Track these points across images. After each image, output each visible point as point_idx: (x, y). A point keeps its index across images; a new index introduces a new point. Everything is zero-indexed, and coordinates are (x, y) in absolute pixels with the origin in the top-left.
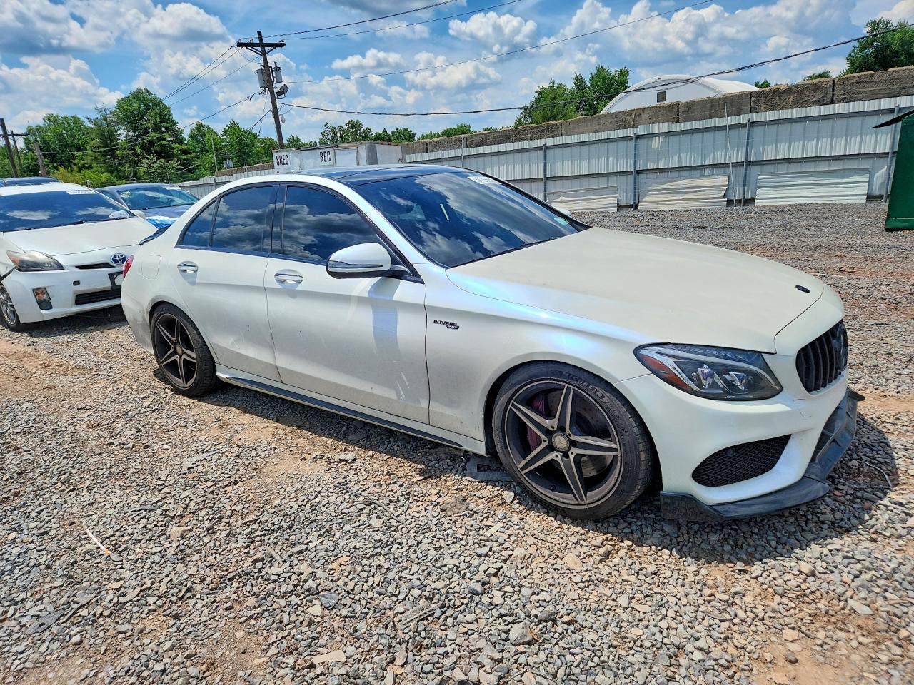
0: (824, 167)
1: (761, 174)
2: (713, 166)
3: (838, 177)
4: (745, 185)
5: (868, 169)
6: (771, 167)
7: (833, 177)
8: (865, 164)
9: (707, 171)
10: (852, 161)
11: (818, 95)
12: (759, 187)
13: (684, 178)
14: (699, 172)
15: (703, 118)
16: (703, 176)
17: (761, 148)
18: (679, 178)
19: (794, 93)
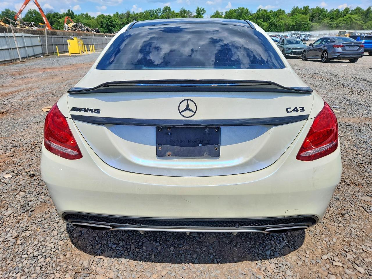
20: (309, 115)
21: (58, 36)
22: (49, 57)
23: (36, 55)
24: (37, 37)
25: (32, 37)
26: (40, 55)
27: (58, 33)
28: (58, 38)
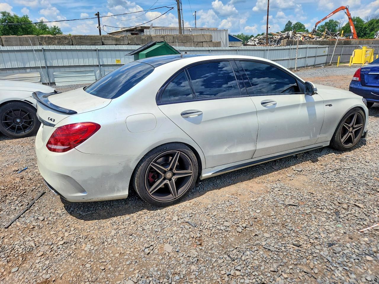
0: (78, 69)
1: (54, 72)
2: (30, 68)
3: (84, 74)
4: (49, 77)
5: (93, 71)
6: (58, 69)
7: (82, 74)
8: (92, 69)
9: (28, 70)
10: (87, 68)
11: (67, 41)
12: (55, 77)
13: (17, 73)
14: (24, 71)
15: (17, 45)
16: (26, 73)
17: (51, 61)
18: (14, 74)
19: (57, 39)
20: (55, 125)
21: (351, 46)
22: (331, 66)
23: (316, 65)
24: (326, 47)
25: (319, 48)
26: (322, 65)
27: (352, 42)
28: (350, 48)
